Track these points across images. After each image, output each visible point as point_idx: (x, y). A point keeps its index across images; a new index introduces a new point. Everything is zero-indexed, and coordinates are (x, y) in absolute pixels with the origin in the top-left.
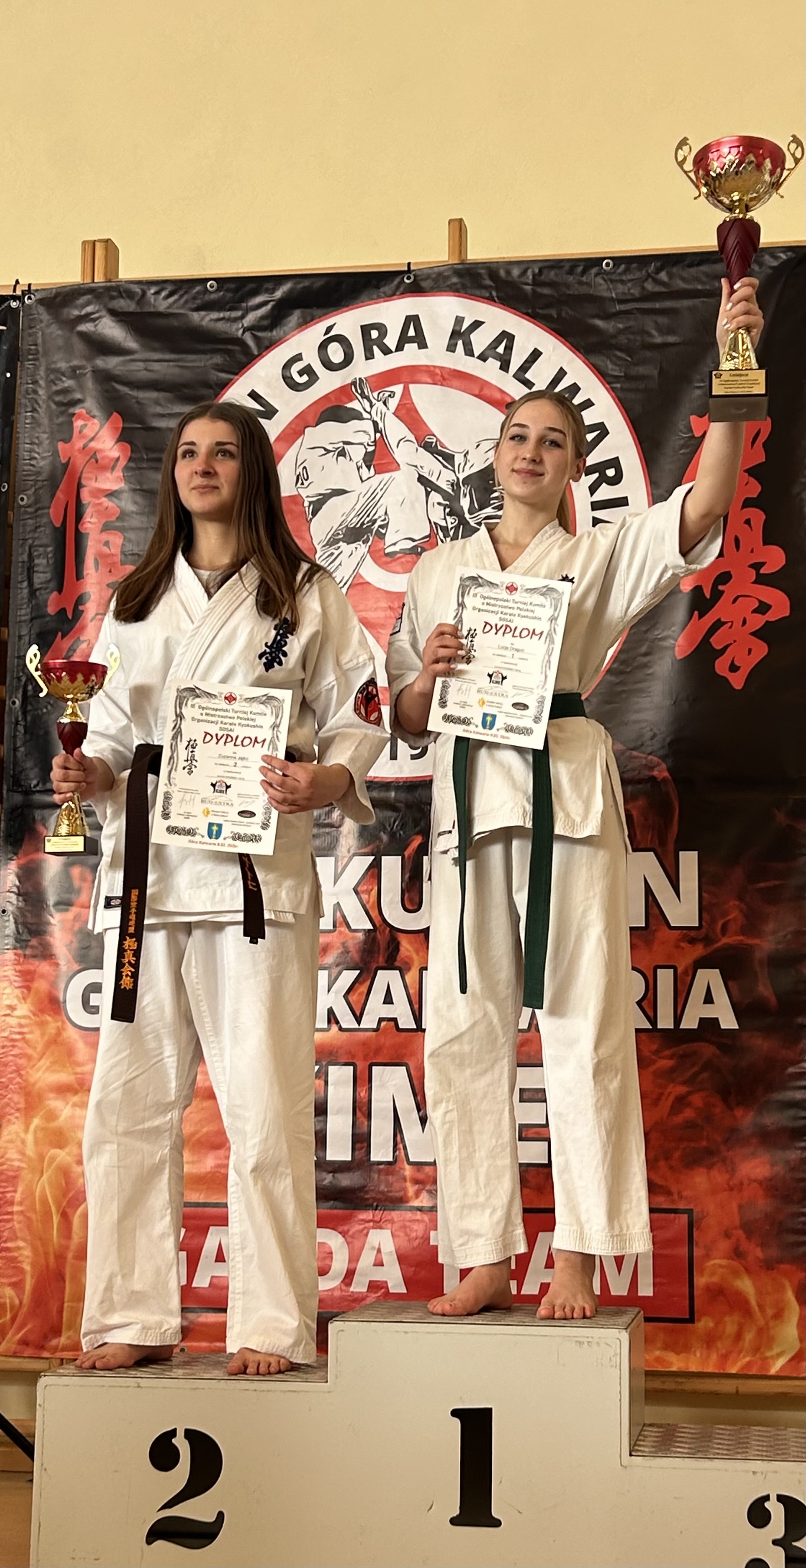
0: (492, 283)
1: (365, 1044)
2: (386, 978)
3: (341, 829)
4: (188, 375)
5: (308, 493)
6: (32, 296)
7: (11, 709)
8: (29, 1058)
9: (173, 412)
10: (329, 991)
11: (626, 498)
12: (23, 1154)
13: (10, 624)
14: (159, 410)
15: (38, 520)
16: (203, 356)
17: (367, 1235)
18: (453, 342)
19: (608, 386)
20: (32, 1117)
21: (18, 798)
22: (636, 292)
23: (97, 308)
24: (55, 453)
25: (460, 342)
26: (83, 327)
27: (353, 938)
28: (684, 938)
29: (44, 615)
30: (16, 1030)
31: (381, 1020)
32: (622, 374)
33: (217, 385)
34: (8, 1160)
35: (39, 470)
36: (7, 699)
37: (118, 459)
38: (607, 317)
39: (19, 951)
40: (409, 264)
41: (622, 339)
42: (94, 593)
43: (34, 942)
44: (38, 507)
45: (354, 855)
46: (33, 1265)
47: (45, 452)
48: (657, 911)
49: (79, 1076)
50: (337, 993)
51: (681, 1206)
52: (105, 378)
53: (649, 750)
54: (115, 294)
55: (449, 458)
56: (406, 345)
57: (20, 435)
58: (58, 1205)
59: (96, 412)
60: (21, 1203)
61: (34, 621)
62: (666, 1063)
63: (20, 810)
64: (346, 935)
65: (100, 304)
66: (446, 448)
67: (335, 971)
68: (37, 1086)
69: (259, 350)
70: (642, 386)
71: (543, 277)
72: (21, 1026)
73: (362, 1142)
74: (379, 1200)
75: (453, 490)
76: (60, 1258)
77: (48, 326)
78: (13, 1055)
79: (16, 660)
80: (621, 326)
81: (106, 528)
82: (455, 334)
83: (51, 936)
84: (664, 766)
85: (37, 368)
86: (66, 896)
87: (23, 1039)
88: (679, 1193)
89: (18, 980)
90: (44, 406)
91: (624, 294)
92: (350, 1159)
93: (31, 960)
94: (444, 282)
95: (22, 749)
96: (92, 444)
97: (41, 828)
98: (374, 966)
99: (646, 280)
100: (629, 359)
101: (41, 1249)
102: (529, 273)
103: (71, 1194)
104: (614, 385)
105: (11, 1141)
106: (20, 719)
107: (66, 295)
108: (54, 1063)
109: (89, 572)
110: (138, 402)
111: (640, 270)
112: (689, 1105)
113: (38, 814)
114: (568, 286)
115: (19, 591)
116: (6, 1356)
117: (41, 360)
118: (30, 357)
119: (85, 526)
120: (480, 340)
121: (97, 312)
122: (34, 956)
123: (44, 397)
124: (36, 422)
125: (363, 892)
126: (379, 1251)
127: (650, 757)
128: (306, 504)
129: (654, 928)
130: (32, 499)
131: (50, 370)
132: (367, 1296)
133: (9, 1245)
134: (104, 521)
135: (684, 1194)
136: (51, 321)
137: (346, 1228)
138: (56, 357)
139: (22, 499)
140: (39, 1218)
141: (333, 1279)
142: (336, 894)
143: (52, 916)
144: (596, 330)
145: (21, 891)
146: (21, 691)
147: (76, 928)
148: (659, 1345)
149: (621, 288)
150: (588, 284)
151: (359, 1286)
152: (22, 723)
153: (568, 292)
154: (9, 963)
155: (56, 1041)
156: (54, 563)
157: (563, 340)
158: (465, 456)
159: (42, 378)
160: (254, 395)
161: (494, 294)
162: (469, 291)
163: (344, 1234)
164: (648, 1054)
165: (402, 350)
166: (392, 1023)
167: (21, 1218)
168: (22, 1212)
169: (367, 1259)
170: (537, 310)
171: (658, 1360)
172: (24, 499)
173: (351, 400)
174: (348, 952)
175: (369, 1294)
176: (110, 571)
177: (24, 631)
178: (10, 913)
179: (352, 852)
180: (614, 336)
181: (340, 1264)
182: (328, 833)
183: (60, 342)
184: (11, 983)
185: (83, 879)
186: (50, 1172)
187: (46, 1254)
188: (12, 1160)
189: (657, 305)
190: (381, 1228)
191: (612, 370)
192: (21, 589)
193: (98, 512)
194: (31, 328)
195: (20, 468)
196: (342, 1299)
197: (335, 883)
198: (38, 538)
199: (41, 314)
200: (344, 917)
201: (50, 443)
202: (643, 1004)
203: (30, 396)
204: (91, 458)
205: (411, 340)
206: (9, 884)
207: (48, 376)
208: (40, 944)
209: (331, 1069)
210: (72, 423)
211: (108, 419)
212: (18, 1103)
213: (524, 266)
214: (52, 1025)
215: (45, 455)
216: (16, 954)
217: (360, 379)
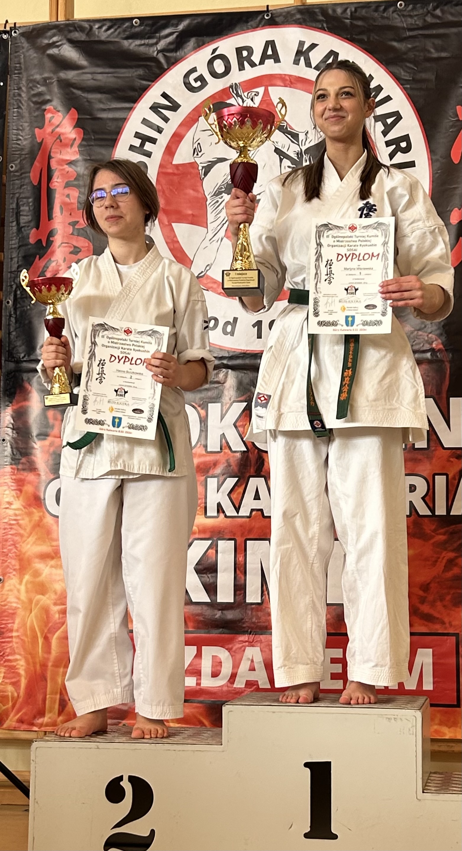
0: (323, 19)
1: (241, 526)
2: (255, 483)
3: (225, 384)
4: (120, 82)
5: (201, 161)
6: (17, 31)
7: (6, 306)
8: (22, 536)
9: (111, 107)
10: (218, 491)
11: (414, 161)
12: (18, 599)
13: (5, 250)
14: (102, 106)
15: (23, 180)
16: (131, 70)
17: (244, 651)
18: (297, 58)
19: (401, 86)
20: (24, 574)
21: (12, 366)
22: (420, 23)
23: (60, 38)
24: (33, 136)
25: (302, 58)
26: (51, 51)
27: (233, 457)
28: (451, 456)
29: (28, 244)
30: (12, 518)
31: (252, 510)
32: (411, 79)
33: (140, 89)
34: (9, 602)
35: (23, 147)
36: (4, 300)
37: (75, 139)
38: (401, 40)
39: (14, 466)
40: (268, 6)
41: (411, 55)
42: (60, 229)
43: (24, 460)
44: (22, 172)
45: (234, 402)
46: (26, 671)
47: (26, 135)
48: (435, 437)
49: (54, 548)
50: (223, 493)
51: (451, 631)
52: (65, 85)
53: (429, 331)
54: (71, 28)
55: (294, 136)
56: (266, 61)
57: (10, 124)
58: (42, 633)
59: (60, 108)
60: (17, 631)
61: (20, 248)
62: (442, 538)
63: (13, 374)
64: (229, 455)
65: (62, 36)
66: (293, 129)
67: (222, 478)
68: (27, 555)
69: (167, 66)
70: (424, 86)
71: (357, 14)
72: (16, 515)
73: (240, 590)
74: (252, 628)
75: (298, 158)
76: (44, 666)
77: (27, 51)
78: (11, 534)
79: (9, 274)
80: (409, 46)
81: (67, 185)
82: (299, 53)
83: (35, 456)
84: (440, 341)
85: (20, 79)
86: (44, 430)
87: (18, 523)
88: (450, 623)
89: (14, 486)
90: (25, 104)
91: (411, 24)
92: (232, 601)
93: (22, 472)
94: (291, 18)
95: (14, 333)
96: (58, 130)
97: (27, 385)
98: (248, 475)
99: (427, 15)
100: (416, 68)
101: (31, 660)
102: (348, 11)
103: (50, 625)
104: (406, 86)
105: (11, 590)
106: (12, 313)
107: (39, 30)
108: (38, 539)
109: (56, 215)
110: (88, 101)
111: (423, 8)
112: (456, 565)
113: (25, 376)
114: (374, 19)
115: (11, 228)
116: (9, 730)
117: (23, 73)
118: (16, 72)
119: (54, 184)
120: (316, 57)
121: (60, 41)
122: (24, 470)
123: (26, 99)
124: (20, 116)
125: (240, 426)
126: (252, 661)
127: (430, 335)
128: (200, 168)
129: (433, 448)
130: (19, 166)
131: (30, 81)
132: (245, 690)
133: (10, 658)
134: (66, 180)
135: (453, 623)
136: (30, 47)
137: (230, 646)
138: (33, 72)
139: (12, 167)
140: (29, 640)
141: (221, 679)
142: (222, 428)
143: (35, 443)
144: (393, 49)
145: (15, 427)
146: (12, 294)
147: (52, 450)
148: (437, 721)
149: (409, 20)
150: (388, 18)
151: (240, 684)
152: (14, 316)
153: (375, 24)
154: (8, 474)
155: (39, 525)
156: (34, 209)
157: (371, 56)
158: (306, 134)
159: (24, 86)
160: (165, 96)
161: (325, 25)
162: (308, 24)
163: (229, 650)
164: (429, 532)
165: (264, 64)
166: (260, 512)
167: (17, 640)
168: (18, 636)
169: (244, 666)
170: (354, 36)
171: (436, 731)
172: (13, 167)
173: (229, 98)
174: (230, 466)
175: (246, 689)
176: (71, 214)
177: (14, 255)
178: (8, 441)
179: (232, 400)
180: (405, 53)
181: (227, 670)
182: (216, 388)
183: (36, 61)
184: (9, 488)
185: (55, 419)
186: (36, 611)
187: (34, 663)
188: (11, 603)
189: (434, 32)
190: (253, 646)
191: (404, 76)
192: (12, 226)
193: (62, 175)
194: (16, 52)
195: (10, 146)
196: (229, 692)
197: (221, 420)
198: (23, 193)
199: (23, 43)
200: (227, 443)
201: (30, 129)
202: (426, 499)
203: (16, 98)
204: (57, 139)
205: (269, 57)
206: (7, 422)
207: (28, 84)
208: (28, 462)
209: (220, 543)
210: (44, 115)
211: (68, 113)
212: (15, 565)
213: (345, 6)
214: (37, 515)
215: (26, 137)
216: (12, 468)
217: (236, 84)
